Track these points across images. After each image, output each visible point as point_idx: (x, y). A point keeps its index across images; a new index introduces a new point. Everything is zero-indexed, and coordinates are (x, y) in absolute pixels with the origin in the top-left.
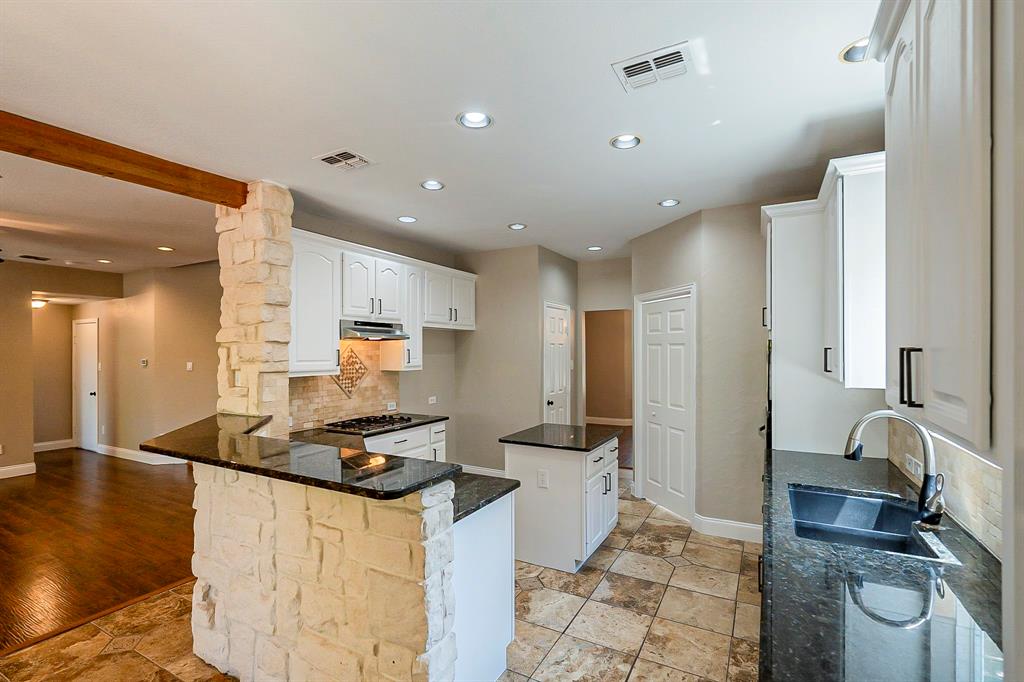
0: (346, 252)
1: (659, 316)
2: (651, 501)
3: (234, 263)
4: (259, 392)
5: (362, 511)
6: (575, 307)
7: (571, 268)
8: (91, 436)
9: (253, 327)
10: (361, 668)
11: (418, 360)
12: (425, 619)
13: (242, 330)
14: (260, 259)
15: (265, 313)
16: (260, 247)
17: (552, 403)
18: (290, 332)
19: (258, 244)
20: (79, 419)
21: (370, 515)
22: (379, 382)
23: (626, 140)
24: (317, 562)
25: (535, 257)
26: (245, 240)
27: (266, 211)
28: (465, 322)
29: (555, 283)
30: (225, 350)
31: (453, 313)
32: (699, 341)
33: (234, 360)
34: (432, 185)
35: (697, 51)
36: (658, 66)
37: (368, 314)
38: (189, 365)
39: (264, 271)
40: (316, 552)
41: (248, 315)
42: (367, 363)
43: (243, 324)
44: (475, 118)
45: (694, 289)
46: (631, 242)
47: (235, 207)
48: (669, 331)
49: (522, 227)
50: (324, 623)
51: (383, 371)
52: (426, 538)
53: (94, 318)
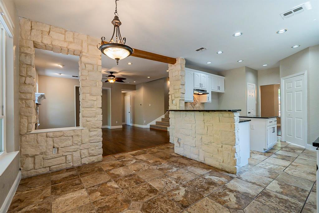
0: (195, 72)
1: (291, 83)
2: (288, 142)
3: (173, 76)
4: (180, 104)
5: (219, 119)
6: (257, 85)
7: (256, 73)
8: (129, 122)
9: (178, 90)
10: (218, 151)
11: (210, 100)
12: (235, 139)
13: (175, 91)
14: (180, 74)
15: (181, 87)
16: (180, 72)
17: (250, 113)
18: (185, 91)
19: (179, 72)
20: (126, 118)
21: (220, 119)
22: (200, 106)
23: (282, 31)
24: (207, 131)
25: (244, 70)
26: (176, 71)
27: (181, 64)
28: (222, 90)
29: (250, 77)
30: (171, 96)
31: (219, 88)
32: (308, 89)
33: (173, 98)
34: (220, 52)
35: (308, 6)
36: (294, 12)
37: (199, 87)
38: (150, 105)
39: (180, 77)
40: (206, 129)
41: (177, 87)
42: (197, 100)
43: (175, 90)
44: (238, 34)
45: (306, 73)
46: (279, 61)
47: (173, 64)
48: (295, 87)
49: (242, 61)
50: (208, 143)
51: (201, 103)
52: (235, 122)
53: (129, 96)
